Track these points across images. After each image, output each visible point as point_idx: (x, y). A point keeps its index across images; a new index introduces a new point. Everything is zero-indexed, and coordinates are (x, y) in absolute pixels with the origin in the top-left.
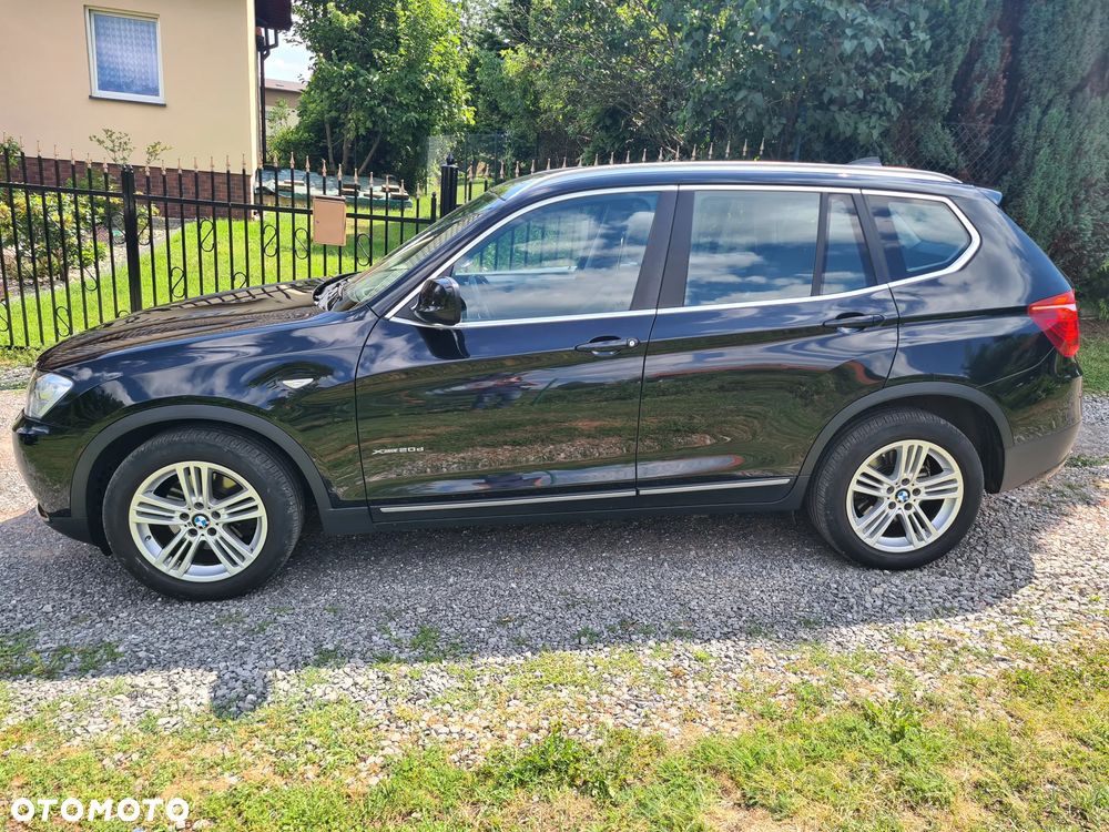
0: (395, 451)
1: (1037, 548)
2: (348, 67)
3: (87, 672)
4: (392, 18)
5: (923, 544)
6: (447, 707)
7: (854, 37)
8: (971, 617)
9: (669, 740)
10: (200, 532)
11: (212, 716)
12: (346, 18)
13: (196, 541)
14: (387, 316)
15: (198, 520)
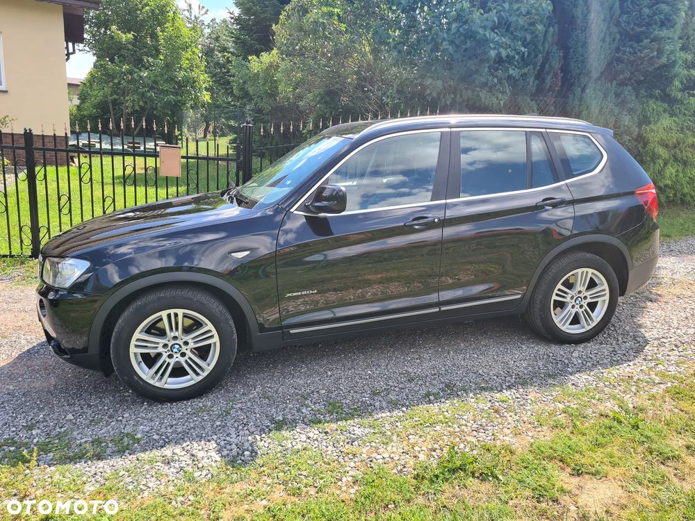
0: (300, 293)
1: (640, 326)
2: (126, 67)
3: (124, 452)
4: (154, 36)
5: (590, 327)
6: (373, 444)
7: (494, 48)
8: (631, 363)
9: (514, 446)
10: (175, 356)
11: (229, 467)
12: (124, 36)
13: (172, 362)
14: (292, 210)
15: (174, 348)
